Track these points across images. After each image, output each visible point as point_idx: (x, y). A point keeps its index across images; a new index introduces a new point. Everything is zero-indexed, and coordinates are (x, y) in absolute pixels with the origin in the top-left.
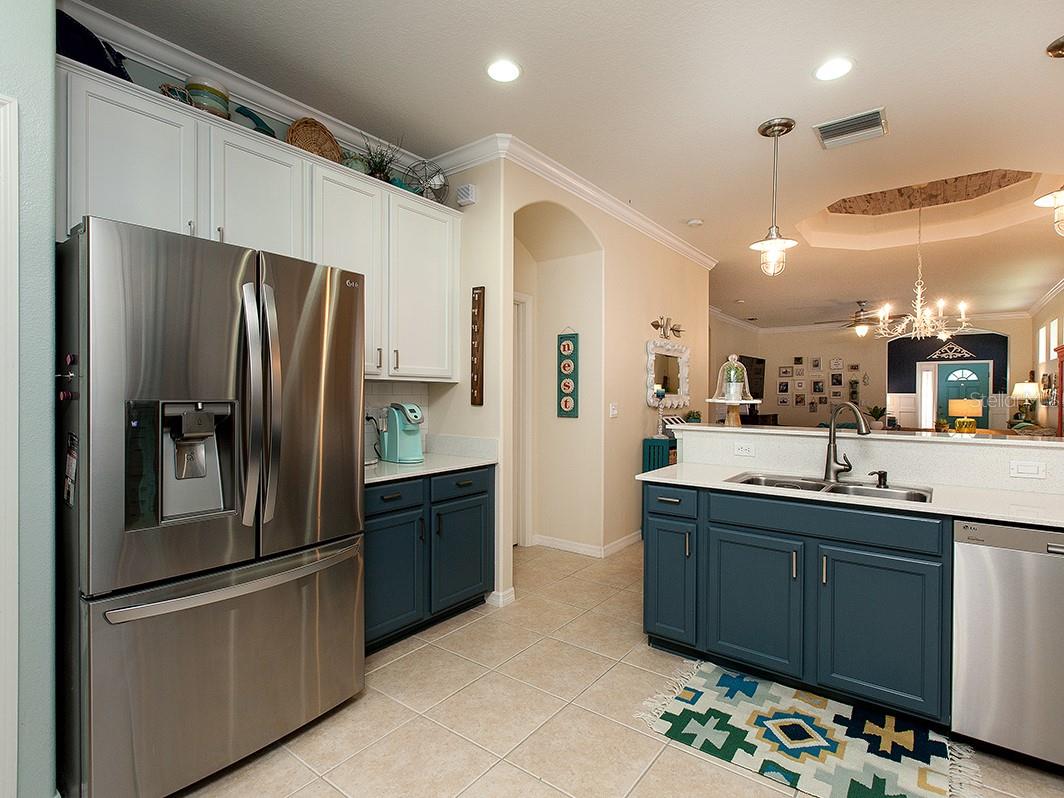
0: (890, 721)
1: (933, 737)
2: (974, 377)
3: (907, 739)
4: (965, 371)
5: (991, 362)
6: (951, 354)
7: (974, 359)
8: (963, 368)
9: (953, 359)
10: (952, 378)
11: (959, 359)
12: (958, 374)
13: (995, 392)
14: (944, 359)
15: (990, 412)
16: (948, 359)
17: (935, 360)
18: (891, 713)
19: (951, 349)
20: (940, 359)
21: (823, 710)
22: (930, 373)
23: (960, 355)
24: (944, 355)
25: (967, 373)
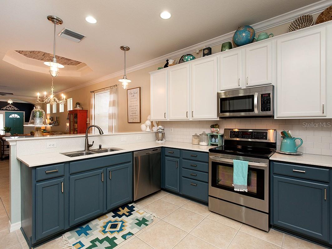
0: (121, 209)
1: (130, 205)
2: (19, 117)
3: (126, 209)
4: (15, 115)
5: (24, 112)
6: (10, 108)
7: (18, 111)
8: (15, 113)
9: (11, 110)
10: (10, 117)
11: (13, 110)
12: (13, 115)
13: (25, 122)
14: (8, 110)
15: (24, 128)
16: (9, 110)
17: (4, 110)
18: (119, 207)
19: (10, 107)
20: (6, 110)
21: (108, 218)
22: (2, 115)
23: (14, 109)
24: (8, 109)
25: (16, 115)
